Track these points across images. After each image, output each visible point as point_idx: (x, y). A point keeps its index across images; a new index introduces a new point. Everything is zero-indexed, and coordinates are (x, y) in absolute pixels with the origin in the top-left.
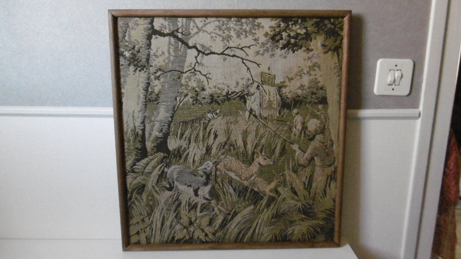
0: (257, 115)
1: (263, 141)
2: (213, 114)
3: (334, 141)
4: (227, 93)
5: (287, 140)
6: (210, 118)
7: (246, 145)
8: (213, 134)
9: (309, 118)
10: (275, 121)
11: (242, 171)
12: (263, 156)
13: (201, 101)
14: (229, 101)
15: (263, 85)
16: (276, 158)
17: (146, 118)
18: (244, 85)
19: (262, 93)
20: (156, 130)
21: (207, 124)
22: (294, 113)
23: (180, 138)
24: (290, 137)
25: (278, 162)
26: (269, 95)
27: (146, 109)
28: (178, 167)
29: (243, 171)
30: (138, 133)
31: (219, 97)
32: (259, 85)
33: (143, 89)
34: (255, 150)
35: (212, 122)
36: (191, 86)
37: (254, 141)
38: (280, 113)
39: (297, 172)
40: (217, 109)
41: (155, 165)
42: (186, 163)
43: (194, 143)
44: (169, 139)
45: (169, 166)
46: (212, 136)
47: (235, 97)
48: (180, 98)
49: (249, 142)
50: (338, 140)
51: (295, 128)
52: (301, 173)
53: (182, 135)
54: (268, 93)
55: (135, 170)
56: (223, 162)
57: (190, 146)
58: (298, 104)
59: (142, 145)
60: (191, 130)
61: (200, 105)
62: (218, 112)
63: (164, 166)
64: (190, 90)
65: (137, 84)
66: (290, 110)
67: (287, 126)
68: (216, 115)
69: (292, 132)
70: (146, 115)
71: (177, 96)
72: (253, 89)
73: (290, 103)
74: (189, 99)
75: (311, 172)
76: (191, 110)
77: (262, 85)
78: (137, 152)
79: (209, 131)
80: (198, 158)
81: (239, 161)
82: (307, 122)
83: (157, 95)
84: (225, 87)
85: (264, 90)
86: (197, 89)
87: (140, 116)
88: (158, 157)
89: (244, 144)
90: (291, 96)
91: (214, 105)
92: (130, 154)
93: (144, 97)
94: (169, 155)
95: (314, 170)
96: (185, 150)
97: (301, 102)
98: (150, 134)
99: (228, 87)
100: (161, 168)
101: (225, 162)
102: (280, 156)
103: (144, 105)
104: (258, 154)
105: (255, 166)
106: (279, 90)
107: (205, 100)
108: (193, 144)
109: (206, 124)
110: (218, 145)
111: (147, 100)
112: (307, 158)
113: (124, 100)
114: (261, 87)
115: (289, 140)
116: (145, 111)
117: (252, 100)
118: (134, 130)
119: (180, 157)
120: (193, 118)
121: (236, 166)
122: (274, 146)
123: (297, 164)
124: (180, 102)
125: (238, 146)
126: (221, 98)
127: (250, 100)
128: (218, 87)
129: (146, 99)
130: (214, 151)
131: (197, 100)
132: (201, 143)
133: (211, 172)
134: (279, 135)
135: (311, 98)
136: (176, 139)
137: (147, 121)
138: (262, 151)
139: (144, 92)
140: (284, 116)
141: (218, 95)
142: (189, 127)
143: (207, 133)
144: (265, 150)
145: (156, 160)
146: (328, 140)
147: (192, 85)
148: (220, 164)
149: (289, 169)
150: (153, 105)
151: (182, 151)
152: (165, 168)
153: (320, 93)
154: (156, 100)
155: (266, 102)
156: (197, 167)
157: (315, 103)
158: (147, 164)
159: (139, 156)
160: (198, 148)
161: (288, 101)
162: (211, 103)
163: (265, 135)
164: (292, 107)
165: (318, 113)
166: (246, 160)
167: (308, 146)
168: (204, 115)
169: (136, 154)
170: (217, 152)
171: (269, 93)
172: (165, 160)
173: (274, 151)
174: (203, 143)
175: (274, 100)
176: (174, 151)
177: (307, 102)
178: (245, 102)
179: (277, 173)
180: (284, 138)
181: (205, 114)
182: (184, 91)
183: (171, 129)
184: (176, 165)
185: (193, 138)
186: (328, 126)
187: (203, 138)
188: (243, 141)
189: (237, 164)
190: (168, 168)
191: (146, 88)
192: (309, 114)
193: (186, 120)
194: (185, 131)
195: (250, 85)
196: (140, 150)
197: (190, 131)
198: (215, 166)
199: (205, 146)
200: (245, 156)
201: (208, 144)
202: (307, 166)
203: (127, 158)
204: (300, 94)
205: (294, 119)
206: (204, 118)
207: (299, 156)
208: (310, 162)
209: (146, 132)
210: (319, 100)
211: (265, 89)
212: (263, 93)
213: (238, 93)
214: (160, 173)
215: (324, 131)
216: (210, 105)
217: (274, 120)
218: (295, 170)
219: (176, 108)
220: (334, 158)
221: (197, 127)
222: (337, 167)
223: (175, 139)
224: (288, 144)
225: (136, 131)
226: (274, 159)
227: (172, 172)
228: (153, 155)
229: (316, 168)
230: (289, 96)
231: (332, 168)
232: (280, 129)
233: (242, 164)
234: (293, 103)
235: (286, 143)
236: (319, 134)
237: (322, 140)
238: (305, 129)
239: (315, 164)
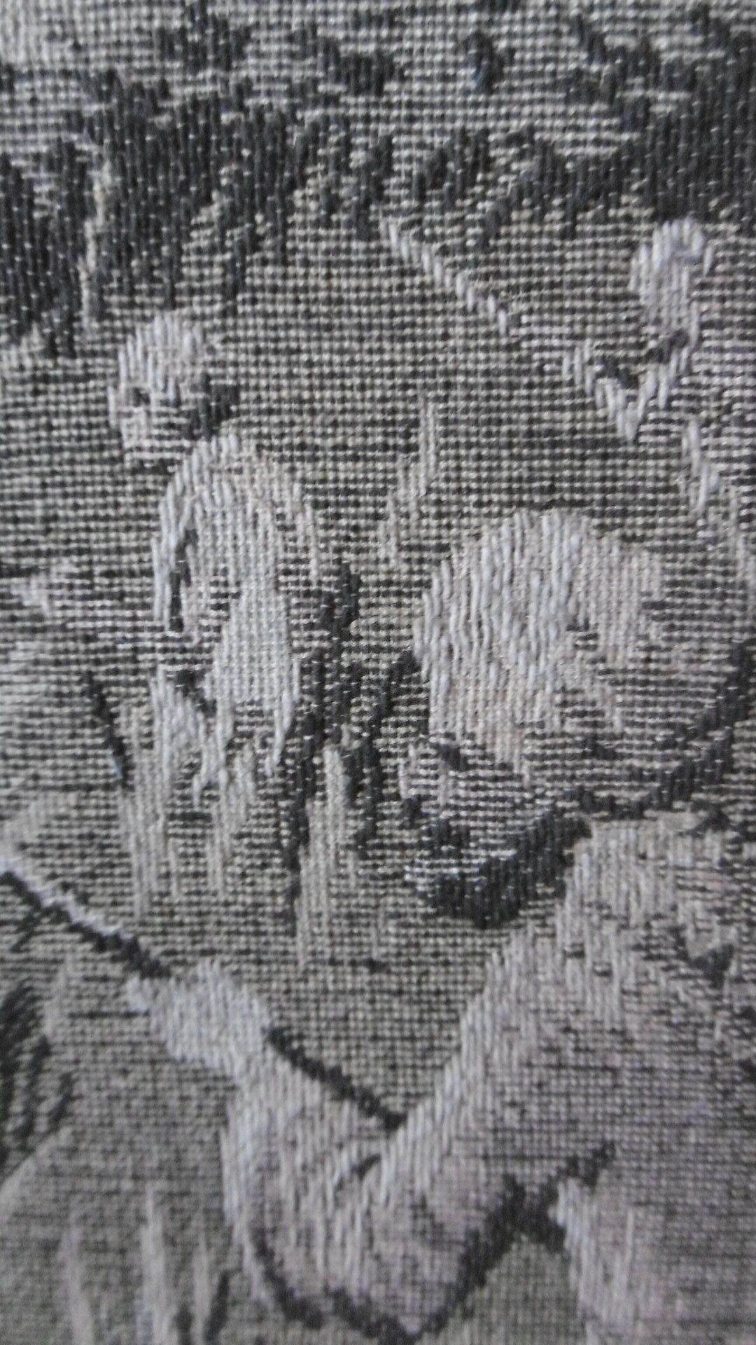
5: (50, 896)
51: (188, 682)
58: (213, 212)
66: (65, 345)
67: (24, 651)
69: (127, 767)
73: (44, 186)
82: (404, 591)
97: (272, 165)
112: (422, 1209)
115: (84, 899)
123: (263, 1293)
135: (467, 80)
157: (551, 178)
164: (100, 282)
165: (620, 410)
167: (440, 1008)
177: (383, 157)
205: (145, 523)
210: (639, 116)
224: (71, 961)
230: (12, 40)
234: (103, 180)
235: (39, 949)
236: (636, 812)
237: (692, 908)
238: (366, 704)
239: (567, 1303)
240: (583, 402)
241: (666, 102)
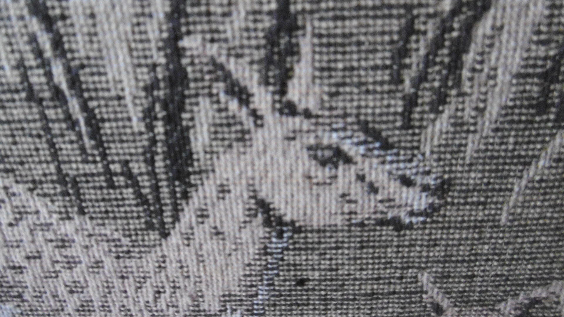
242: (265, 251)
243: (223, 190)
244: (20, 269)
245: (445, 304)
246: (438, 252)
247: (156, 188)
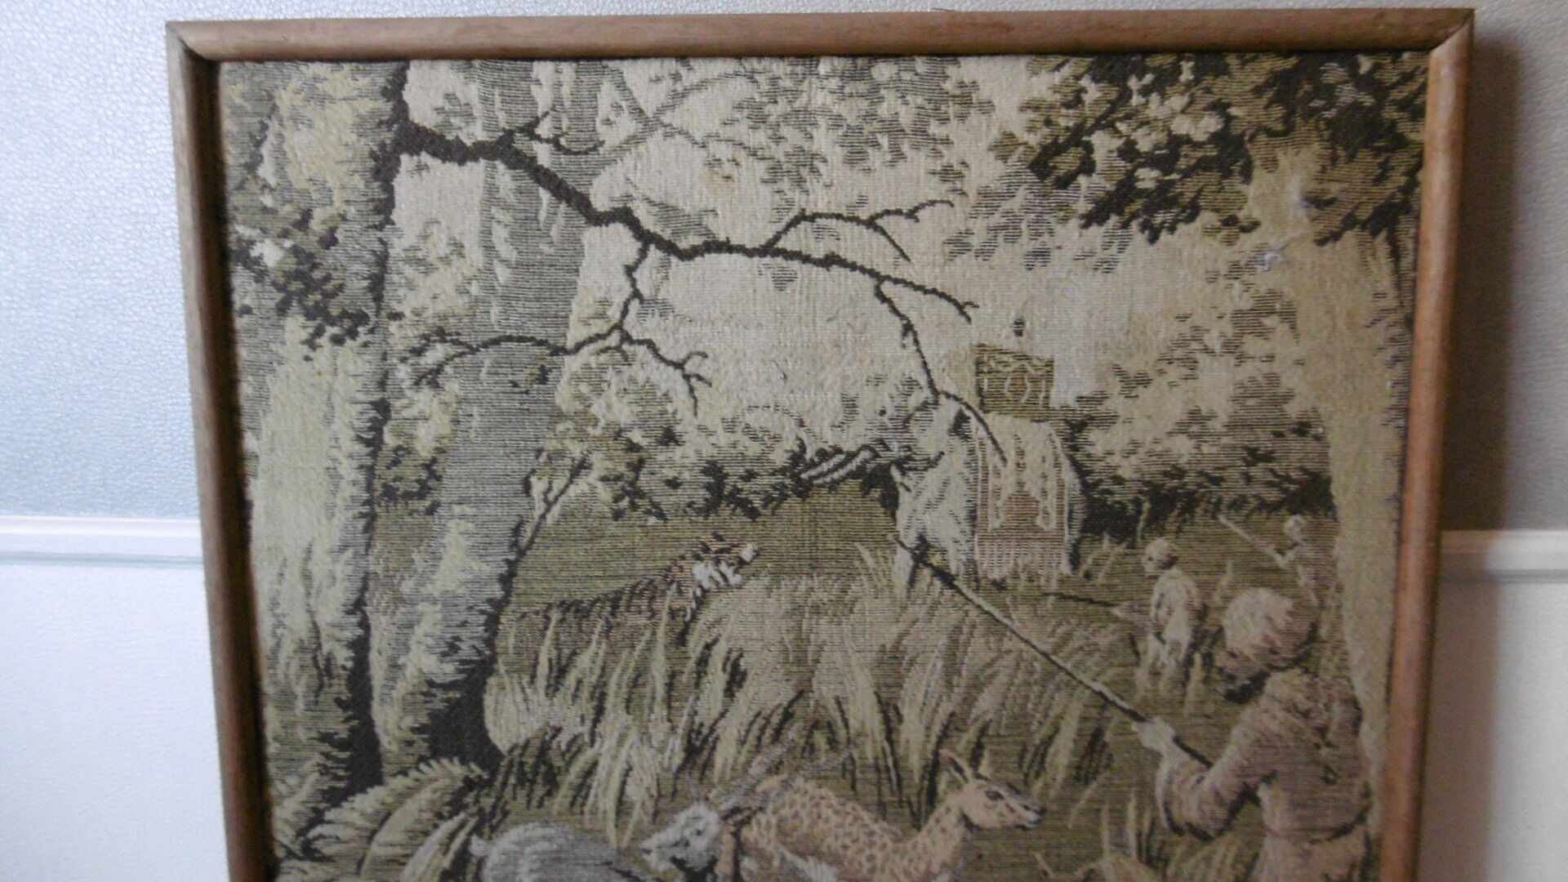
0: (953, 572)
1: (986, 703)
2: (723, 567)
3: (1363, 706)
4: (797, 458)
5: (1111, 698)
6: (706, 584)
7: (894, 724)
8: (720, 666)
9: (1233, 587)
10: (1051, 599)
11: (871, 858)
12: (982, 782)
13: (656, 499)
14: (804, 500)
15: (986, 412)
16: (1052, 793)
17: (371, 584)
18: (883, 413)
19: (979, 454)
20: (423, 648)
21: (688, 618)
22: (1150, 559)
23: (548, 687)
24: (1125, 685)
25: (1064, 812)
26: (1018, 465)
27: (371, 539)
28: (540, 831)
29: (879, 856)
30: (329, 659)
31: (750, 476)
32: (968, 413)
33: (353, 434)
34: (944, 752)
35: (716, 606)
36: (602, 423)
37: (938, 705)
38: (1075, 560)
39: (1167, 862)
40: (744, 536)
41: (419, 821)
42: (582, 813)
43: (621, 712)
44: (495, 690)
45: (493, 829)
46: (717, 678)
47: (836, 475)
48: (550, 483)
49: (909, 713)
50: (1388, 700)
51: (1158, 635)
52: (1187, 868)
53: (560, 671)
54: (1011, 456)
55: (319, 844)
56: (775, 812)
57: (600, 728)
58: (1176, 512)
59: (355, 723)
60: (604, 646)
61: (652, 520)
62: (747, 553)
63: (467, 829)
64: (599, 439)
65: (325, 408)
66: (1132, 546)
67: (1112, 626)
68: (736, 572)
69: (1139, 659)
70: (372, 568)
71: (533, 471)
72: (931, 437)
73: (1131, 507)
74: (593, 488)
75: (1239, 866)
76: (606, 544)
77: (981, 414)
78: (327, 755)
79: (702, 653)
80: (643, 791)
81: (859, 808)
82: (1221, 609)
83: (429, 466)
84: (783, 428)
85: (994, 442)
86: (637, 437)
87: (340, 575)
88: (439, 784)
89: (887, 720)
90: (1138, 470)
91: (729, 519)
92: (291, 763)
93: (361, 477)
94: (494, 773)
95: (1256, 857)
96: (574, 748)
97: (1191, 502)
98: (395, 666)
99: (801, 424)
100: (452, 836)
101: (786, 812)
102: (1077, 778)
103: (363, 515)
104: (959, 770)
105: (943, 830)
106: (1073, 439)
107: (680, 491)
108: (616, 717)
109: (684, 616)
110: (746, 721)
111: (377, 494)
112: (1217, 794)
113: (256, 491)
114: (973, 421)
115: (1122, 698)
116: (368, 546)
117: (930, 493)
118: (312, 646)
119: (552, 782)
120: (614, 585)
121: (840, 831)
122: (1046, 730)
123: (1165, 824)
124: (546, 500)
125: (852, 732)
126: (765, 481)
127: (919, 494)
128: (748, 426)
129: (369, 488)
130: (725, 753)
131: (635, 492)
132: (660, 711)
133: (713, 862)
134: (1069, 674)
135: (1242, 482)
136: (528, 691)
137: (377, 600)
138: (981, 755)
139: (360, 449)
140: (1101, 575)
141: (748, 466)
142: (598, 629)
143: (691, 664)
144: (994, 753)
145: (425, 795)
146: (1331, 698)
147: (611, 418)
148: (759, 823)
149: (1121, 847)
150: (408, 519)
151: (563, 754)
152: (474, 838)
153: (1295, 456)
154: (424, 491)
155: (1000, 503)
156: (641, 834)
157: (1263, 505)
158: (383, 817)
159: (339, 778)
160: (645, 736)
161: (1117, 498)
162: (710, 508)
163: (995, 674)
164: (1144, 530)
165: (1281, 561)
166: (894, 799)
167: (1226, 729)
168: (675, 570)
169: (325, 766)
170: (742, 759)
171: (1021, 453)
172: (469, 799)
173: (1043, 756)
174: (669, 714)
175: (1044, 492)
176: (517, 752)
177: (1220, 500)
178: (891, 502)
179: (1057, 869)
180: (1098, 686)
181: (682, 563)
182: (567, 442)
183: (500, 644)
184: (530, 826)
185: (619, 686)
186: (1335, 628)
187: (670, 686)
188: (880, 702)
189: (849, 819)
190: (490, 838)
191: (370, 429)
192: (1235, 565)
193: (579, 598)
194: (574, 653)
195: (918, 414)
196: (342, 745)
197: (601, 653)
198: (733, 829)
199: (680, 731)
200: (890, 779)
201: (697, 720)
202: (1220, 833)
203: (278, 788)
204: (1183, 460)
205: (1149, 591)
206: (674, 586)
207: (1177, 779)
208: (1234, 810)
209: (373, 656)
210: (1285, 491)
211: (996, 435)
212: (984, 457)
213: (851, 456)
214: (446, 863)
215: (1315, 654)
216: (706, 517)
217: (1047, 594)
218: (1154, 854)
219: (529, 534)
220: (1366, 794)
221: (636, 631)
222: (1380, 839)
223: (523, 689)
224: (1116, 717)
225: (319, 646)
226: (1044, 794)
227: (512, 859)
228: (413, 774)
229: (1268, 842)
230: (1125, 472)
231: (1353, 846)
232: (1074, 644)
233: (876, 821)
234: (1146, 506)
235: (1107, 714)
236: (1283, 669)
237: (1299, 698)
238: (1208, 640)
239: (1261, 824)
240: (1271, 560)
241: (1293, 487)
242: (964, 840)
243: (948, 810)
244: (845, 847)
245: (1048, 869)
246: (1043, 842)
247: (919, 809)
